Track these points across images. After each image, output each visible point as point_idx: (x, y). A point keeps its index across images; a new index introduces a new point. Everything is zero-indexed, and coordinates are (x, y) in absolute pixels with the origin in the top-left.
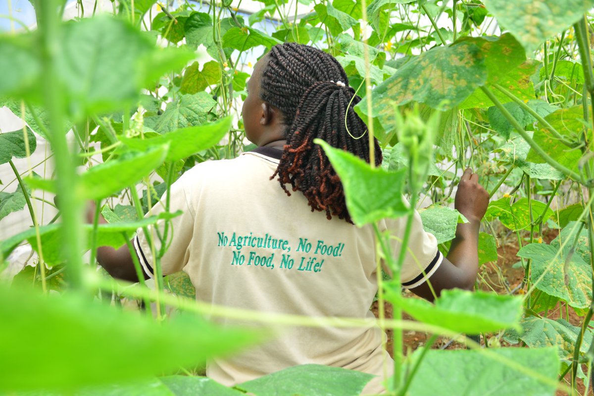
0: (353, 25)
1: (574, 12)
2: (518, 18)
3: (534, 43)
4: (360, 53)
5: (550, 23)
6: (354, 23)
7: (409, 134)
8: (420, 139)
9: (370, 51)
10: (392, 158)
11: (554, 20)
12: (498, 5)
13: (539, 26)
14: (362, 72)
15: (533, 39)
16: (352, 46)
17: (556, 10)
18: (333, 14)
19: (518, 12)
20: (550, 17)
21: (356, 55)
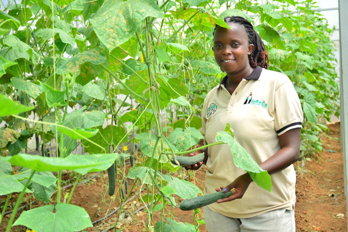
0: (59, 10)
1: (126, 38)
2: (107, 39)
3: (112, 48)
4: (62, 27)
5: (118, 41)
6: (59, 9)
7: (66, 80)
8: (70, 82)
9: (68, 27)
10: (79, 89)
11: (119, 40)
12: (101, 34)
13: (114, 42)
14: (63, 40)
15: (112, 46)
16: (58, 23)
17: (120, 37)
18: (47, 3)
19: (107, 37)
20: (118, 39)
21: (60, 29)
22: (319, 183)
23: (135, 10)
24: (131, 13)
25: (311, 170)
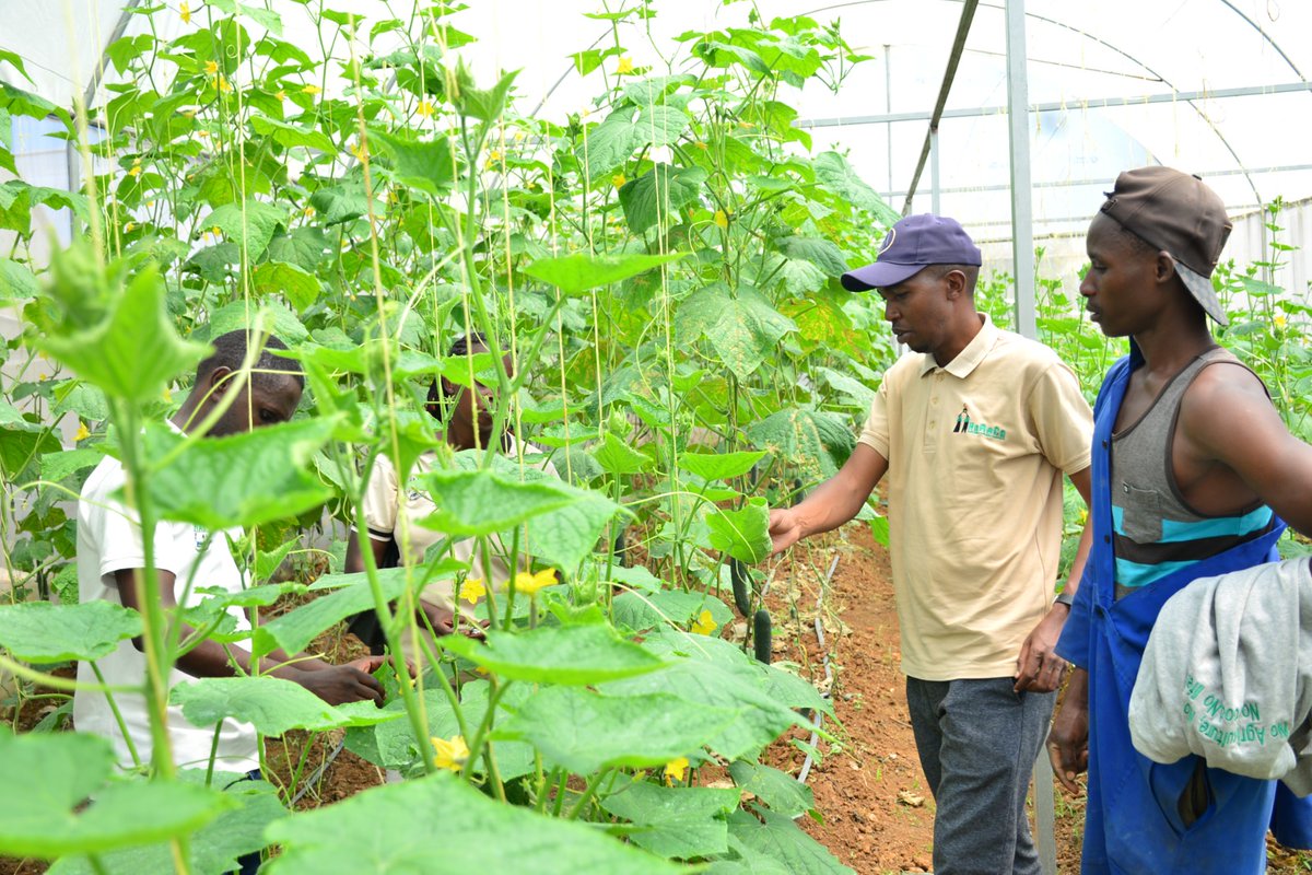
22: (881, 571)
23: (764, 319)
24: (759, 325)
25: (860, 544)
